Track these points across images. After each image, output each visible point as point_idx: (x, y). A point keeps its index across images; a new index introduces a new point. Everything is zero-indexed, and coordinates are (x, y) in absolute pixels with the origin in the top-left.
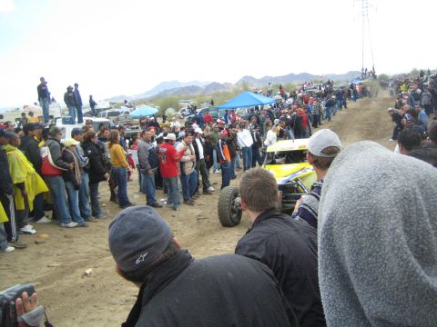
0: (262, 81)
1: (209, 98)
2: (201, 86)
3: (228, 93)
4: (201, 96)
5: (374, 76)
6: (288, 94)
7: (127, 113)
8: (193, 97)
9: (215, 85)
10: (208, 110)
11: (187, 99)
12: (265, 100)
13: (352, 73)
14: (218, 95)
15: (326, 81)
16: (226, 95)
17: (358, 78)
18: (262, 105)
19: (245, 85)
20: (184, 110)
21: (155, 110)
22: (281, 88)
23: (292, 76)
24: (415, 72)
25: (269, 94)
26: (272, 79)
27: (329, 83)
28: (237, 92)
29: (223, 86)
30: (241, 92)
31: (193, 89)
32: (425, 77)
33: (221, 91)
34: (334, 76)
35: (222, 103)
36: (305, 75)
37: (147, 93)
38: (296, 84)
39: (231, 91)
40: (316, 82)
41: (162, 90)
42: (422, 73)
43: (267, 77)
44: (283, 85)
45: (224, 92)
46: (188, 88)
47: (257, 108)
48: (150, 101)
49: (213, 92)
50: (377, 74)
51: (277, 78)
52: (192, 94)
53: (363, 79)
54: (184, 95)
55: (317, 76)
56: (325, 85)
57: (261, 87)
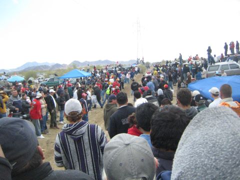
0: (84, 63)
1: (54, 72)
2: (50, 65)
3: (65, 70)
4: (50, 71)
5: (143, 63)
6: (98, 71)
7: (5, 79)
8: (45, 72)
9: (58, 65)
10: (53, 79)
11: (41, 72)
13: (131, 61)
14: (59, 70)
15: (118, 64)
16: (64, 71)
17: (135, 64)
19: (75, 65)
20: (40, 79)
21: (22, 79)
22: (95, 68)
23: (100, 61)
24: (163, 61)
25: (88, 71)
26: (89, 62)
27: (120, 66)
28: (70, 70)
29: (62, 66)
30: (73, 69)
31: (46, 66)
32: (169, 64)
33: (61, 68)
34: (122, 62)
35: (62, 75)
36: (106, 61)
37: (18, 68)
38: (103, 66)
39: (67, 68)
40: (113, 65)
41: (27, 67)
42: (167, 62)
43: (86, 61)
44: (95, 66)
45: (62, 69)
46: (42, 66)
47: (81, 78)
48: (20, 73)
49: (57, 69)
50: (145, 62)
51: (92, 62)
52: (44, 70)
53: (138, 64)
54: (40, 70)
55: (115, 62)
56: (118, 67)
57: (83, 67)
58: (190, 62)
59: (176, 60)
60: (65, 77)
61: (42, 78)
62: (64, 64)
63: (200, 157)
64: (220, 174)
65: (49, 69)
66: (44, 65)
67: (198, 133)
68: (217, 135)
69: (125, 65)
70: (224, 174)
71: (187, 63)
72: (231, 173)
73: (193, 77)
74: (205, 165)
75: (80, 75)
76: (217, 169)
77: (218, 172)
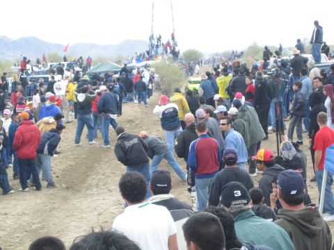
5: (175, 54)
24: (253, 50)
27: (79, 62)
34: (92, 47)
40: (54, 58)
55: (58, 46)
69: (101, 60)
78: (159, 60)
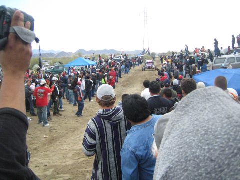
0: (90, 52)
1: (59, 60)
2: (55, 53)
3: (70, 58)
4: (55, 59)
5: (149, 53)
6: (104, 60)
8: (51, 59)
9: (63, 53)
10: (58, 67)
11: (47, 60)
12: (91, 63)
13: (137, 51)
14: (65, 58)
16: (69, 59)
17: (141, 54)
18: (89, 65)
19: (80, 54)
22: (100, 57)
23: (106, 51)
24: (169, 53)
25: (94, 59)
26: (95, 52)
27: (125, 55)
28: (75, 58)
29: (67, 54)
30: (78, 58)
31: (51, 54)
32: (175, 55)
33: (66, 57)
34: (128, 52)
35: (67, 64)
36: (112, 50)
38: (108, 55)
39: (72, 56)
40: (119, 55)
42: (173, 53)
43: (92, 50)
44: (101, 55)
46: (48, 54)
47: (86, 67)
49: (62, 57)
50: (151, 52)
51: (98, 51)
52: (50, 58)
53: (143, 54)
54: (45, 58)
55: (120, 52)
56: (123, 56)
57: (89, 55)
58: (196, 54)
59: (182, 51)
60: (70, 65)
61: (47, 66)
62: (70, 53)
63: (191, 147)
64: (216, 167)
65: (54, 57)
66: (49, 52)
67: (186, 119)
68: (209, 121)
69: (130, 55)
70: (220, 167)
71: (193, 55)
72: (229, 165)
73: (199, 69)
74: (198, 157)
75: (86, 64)
76: (212, 161)
77: (213, 164)
78: (145, 55)
